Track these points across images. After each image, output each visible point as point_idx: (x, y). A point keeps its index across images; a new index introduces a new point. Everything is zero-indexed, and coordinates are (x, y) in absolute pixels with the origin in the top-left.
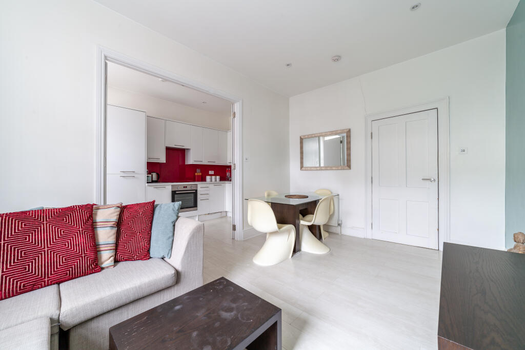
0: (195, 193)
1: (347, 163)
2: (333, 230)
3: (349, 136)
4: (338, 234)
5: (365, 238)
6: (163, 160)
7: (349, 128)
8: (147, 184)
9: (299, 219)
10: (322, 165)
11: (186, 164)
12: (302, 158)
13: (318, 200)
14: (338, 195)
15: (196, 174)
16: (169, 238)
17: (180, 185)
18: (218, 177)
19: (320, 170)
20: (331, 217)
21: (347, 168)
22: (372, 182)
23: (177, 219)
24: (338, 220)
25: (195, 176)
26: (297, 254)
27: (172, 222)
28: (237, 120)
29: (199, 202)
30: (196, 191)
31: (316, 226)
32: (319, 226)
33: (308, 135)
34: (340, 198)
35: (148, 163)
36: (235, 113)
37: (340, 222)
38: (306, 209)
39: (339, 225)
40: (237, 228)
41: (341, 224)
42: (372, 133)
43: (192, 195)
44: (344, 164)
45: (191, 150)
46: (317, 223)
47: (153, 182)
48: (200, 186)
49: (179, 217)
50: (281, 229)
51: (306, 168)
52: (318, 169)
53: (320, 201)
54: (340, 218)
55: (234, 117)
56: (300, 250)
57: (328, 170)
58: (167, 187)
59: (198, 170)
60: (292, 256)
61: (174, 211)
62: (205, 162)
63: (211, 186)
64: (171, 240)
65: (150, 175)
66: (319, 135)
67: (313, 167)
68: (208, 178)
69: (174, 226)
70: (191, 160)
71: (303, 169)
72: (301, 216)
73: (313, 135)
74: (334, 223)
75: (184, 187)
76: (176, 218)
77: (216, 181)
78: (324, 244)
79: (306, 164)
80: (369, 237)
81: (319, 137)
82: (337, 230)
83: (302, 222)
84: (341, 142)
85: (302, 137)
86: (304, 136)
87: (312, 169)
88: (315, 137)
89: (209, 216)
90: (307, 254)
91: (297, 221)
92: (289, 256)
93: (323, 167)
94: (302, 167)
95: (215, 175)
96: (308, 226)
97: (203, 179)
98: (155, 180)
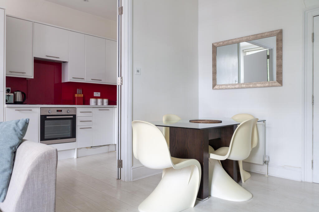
0: (73, 119)
1: (277, 77)
2: (257, 169)
3: (280, 41)
4: (264, 175)
5: (302, 182)
6: (30, 74)
7: (280, 28)
8: (6, 105)
9: (207, 151)
10: (242, 81)
11: (62, 82)
12: (215, 73)
13: (236, 125)
14: (264, 121)
15: (76, 95)
16: (5, 171)
17: (52, 109)
18: (106, 101)
19: (238, 88)
20: (254, 151)
21: (277, 84)
22: (313, 103)
23: (20, 144)
24: (265, 156)
25: (74, 97)
26: (205, 201)
27: (11, 148)
28: (125, 18)
29: (79, 131)
30: (75, 116)
31: (232, 161)
32: (237, 162)
33: (223, 42)
34: (266, 126)
35: (7, 77)
36: (122, 8)
37: (266, 159)
38: (219, 139)
39: (265, 162)
40: (125, 164)
41: (268, 162)
42: (313, 34)
43: (70, 121)
44: (272, 79)
45: (69, 63)
46: (233, 157)
47: (15, 103)
48: (80, 111)
49: (25, 140)
50: (177, 165)
51: (220, 85)
52: (237, 86)
53: (239, 126)
54: (267, 154)
55: (122, 13)
56: (209, 195)
57: (250, 87)
58: (34, 110)
59: (79, 91)
60: (196, 204)
61: (15, 131)
62: (88, 80)
63: (95, 111)
64: (7, 174)
65: (12, 94)
66: (238, 40)
67: (230, 85)
68: (92, 101)
69: (15, 153)
70: (69, 76)
71: (216, 87)
72: (210, 148)
73: (230, 42)
74: (258, 159)
75: (58, 111)
76: (16, 141)
77: (103, 104)
78: (245, 188)
79: (220, 81)
80: (309, 179)
81: (238, 43)
82: (263, 170)
83: (213, 156)
84: (268, 57)
85: (215, 45)
86: (218, 43)
87: (229, 87)
88: (233, 43)
89: (92, 149)
90: (219, 201)
91: (205, 155)
92: (190, 203)
93: (243, 84)
94: (214, 85)
95: (102, 97)
96: (221, 161)
97: (86, 102)
98: (20, 101)
